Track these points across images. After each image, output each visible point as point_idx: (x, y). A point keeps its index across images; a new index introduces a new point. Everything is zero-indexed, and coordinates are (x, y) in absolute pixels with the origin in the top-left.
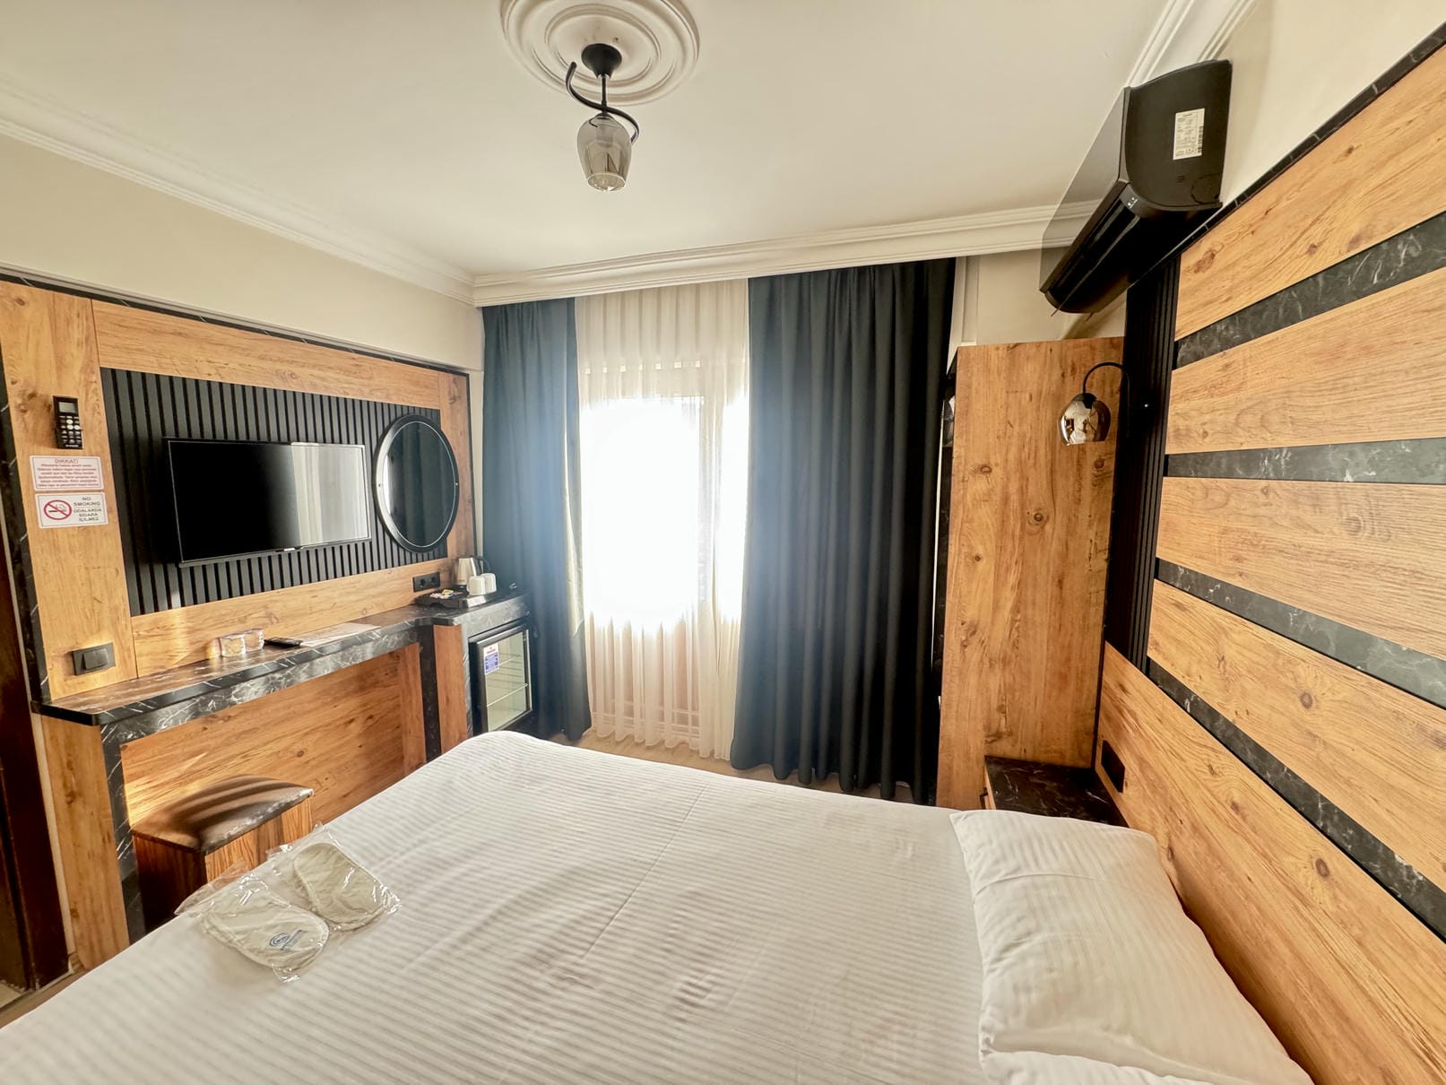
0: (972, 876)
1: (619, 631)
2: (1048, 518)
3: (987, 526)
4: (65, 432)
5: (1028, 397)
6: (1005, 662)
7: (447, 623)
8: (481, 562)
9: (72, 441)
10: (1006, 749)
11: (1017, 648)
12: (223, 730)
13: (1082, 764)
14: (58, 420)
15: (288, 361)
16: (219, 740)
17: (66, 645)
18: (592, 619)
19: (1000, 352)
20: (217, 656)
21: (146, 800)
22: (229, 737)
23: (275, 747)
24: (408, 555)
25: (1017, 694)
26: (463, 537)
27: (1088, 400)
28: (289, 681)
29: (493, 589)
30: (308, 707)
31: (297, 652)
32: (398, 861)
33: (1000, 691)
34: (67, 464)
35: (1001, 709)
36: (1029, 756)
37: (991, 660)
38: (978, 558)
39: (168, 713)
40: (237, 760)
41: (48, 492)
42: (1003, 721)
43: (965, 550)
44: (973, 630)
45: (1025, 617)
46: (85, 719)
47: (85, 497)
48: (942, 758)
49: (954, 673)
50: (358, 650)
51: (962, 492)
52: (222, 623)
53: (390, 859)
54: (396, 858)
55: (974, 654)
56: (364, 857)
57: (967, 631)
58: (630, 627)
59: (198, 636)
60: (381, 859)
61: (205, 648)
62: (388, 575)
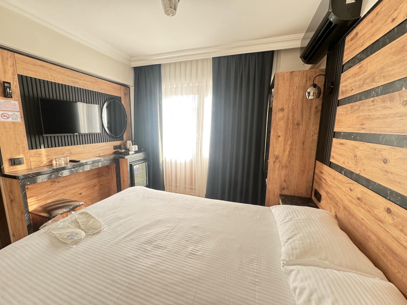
0: (277, 222)
1: (173, 161)
2: (300, 125)
3: (282, 126)
4: (7, 92)
5: (296, 87)
6: (286, 167)
7: (123, 158)
8: (134, 142)
9: (9, 95)
10: (285, 192)
11: (290, 163)
12: (57, 186)
13: (308, 197)
14: (5, 89)
15: (75, 78)
16: (56, 188)
17: (9, 157)
18: (165, 158)
19: (288, 74)
20: (55, 164)
21: (34, 204)
22: (59, 188)
23: (73, 191)
24: (112, 139)
25: (290, 176)
26: (128, 136)
27: (315, 86)
28: (76, 171)
29: (137, 150)
30: (83, 181)
31: (79, 163)
32: (107, 217)
33: (284, 176)
34: (8, 102)
35: (285, 181)
36: (292, 194)
37: (282, 166)
38: (279, 136)
39: (40, 178)
40: (62, 194)
41: (2, 110)
42: (285, 184)
43: (275, 134)
44: (277, 158)
45: (293, 154)
46: (15, 177)
47: (14, 113)
48: (267, 195)
49: (271, 171)
50: (96, 164)
51: (275, 117)
52: (57, 154)
53: (104, 217)
54: (106, 216)
55: (277, 165)
56: (97, 216)
57: (276, 158)
58: (176, 161)
59: (49, 157)
60: (102, 217)
61: (51, 161)
62: (106, 144)
